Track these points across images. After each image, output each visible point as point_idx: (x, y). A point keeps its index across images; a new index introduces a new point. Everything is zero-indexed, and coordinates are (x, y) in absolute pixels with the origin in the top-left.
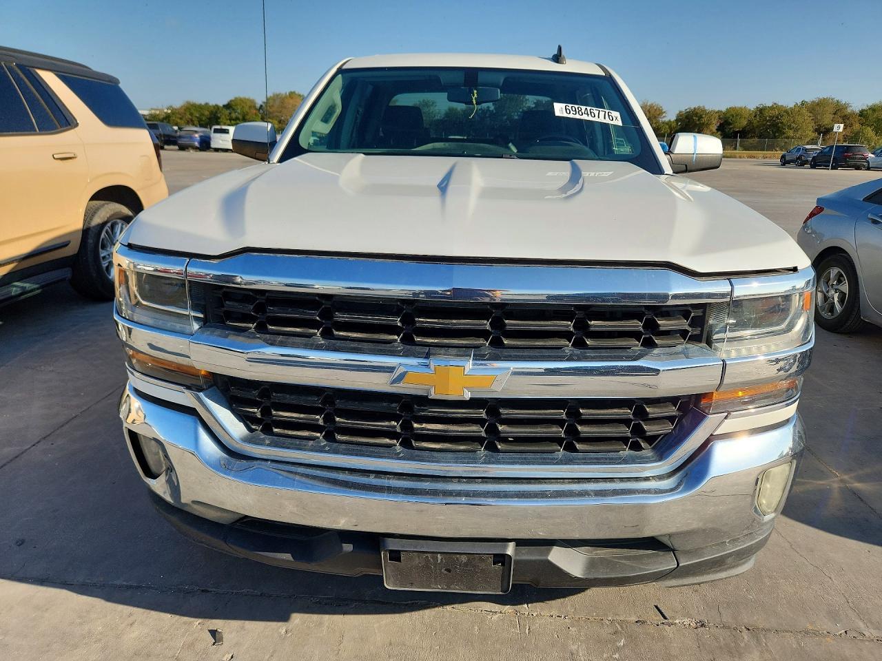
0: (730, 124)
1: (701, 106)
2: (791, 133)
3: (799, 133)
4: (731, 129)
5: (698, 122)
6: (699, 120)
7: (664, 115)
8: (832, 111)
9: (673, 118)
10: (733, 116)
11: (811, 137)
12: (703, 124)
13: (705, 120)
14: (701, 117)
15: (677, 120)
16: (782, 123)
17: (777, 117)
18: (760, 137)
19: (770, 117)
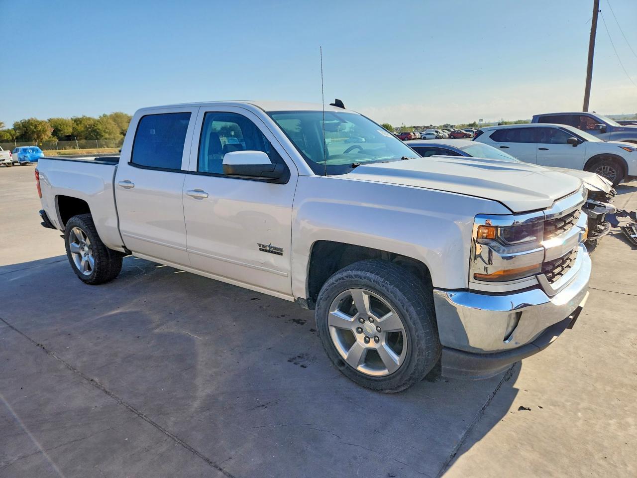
0: (60, 131)
1: (34, 118)
2: (107, 136)
3: (112, 135)
4: (62, 134)
5: (35, 130)
6: (35, 128)
7: (2, 125)
8: (126, 120)
9: (11, 127)
10: (60, 125)
11: (121, 138)
12: (40, 131)
13: (40, 128)
14: (36, 127)
15: (15, 129)
16: (99, 129)
17: (94, 125)
18: (86, 139)
19: (89, 125)
